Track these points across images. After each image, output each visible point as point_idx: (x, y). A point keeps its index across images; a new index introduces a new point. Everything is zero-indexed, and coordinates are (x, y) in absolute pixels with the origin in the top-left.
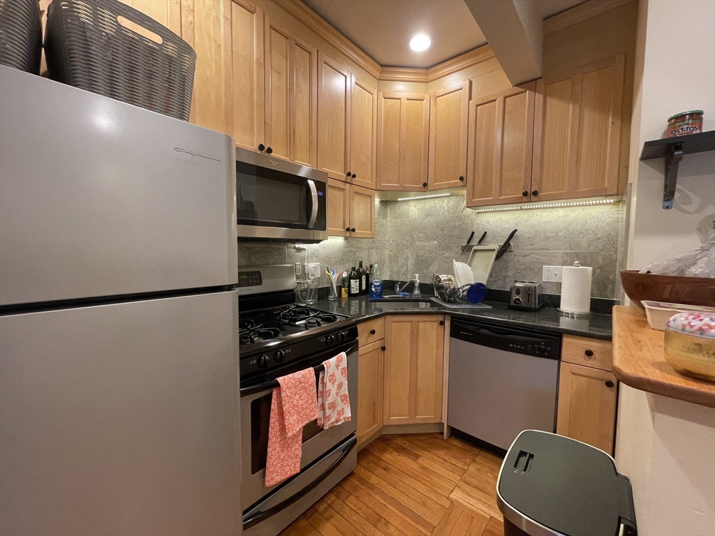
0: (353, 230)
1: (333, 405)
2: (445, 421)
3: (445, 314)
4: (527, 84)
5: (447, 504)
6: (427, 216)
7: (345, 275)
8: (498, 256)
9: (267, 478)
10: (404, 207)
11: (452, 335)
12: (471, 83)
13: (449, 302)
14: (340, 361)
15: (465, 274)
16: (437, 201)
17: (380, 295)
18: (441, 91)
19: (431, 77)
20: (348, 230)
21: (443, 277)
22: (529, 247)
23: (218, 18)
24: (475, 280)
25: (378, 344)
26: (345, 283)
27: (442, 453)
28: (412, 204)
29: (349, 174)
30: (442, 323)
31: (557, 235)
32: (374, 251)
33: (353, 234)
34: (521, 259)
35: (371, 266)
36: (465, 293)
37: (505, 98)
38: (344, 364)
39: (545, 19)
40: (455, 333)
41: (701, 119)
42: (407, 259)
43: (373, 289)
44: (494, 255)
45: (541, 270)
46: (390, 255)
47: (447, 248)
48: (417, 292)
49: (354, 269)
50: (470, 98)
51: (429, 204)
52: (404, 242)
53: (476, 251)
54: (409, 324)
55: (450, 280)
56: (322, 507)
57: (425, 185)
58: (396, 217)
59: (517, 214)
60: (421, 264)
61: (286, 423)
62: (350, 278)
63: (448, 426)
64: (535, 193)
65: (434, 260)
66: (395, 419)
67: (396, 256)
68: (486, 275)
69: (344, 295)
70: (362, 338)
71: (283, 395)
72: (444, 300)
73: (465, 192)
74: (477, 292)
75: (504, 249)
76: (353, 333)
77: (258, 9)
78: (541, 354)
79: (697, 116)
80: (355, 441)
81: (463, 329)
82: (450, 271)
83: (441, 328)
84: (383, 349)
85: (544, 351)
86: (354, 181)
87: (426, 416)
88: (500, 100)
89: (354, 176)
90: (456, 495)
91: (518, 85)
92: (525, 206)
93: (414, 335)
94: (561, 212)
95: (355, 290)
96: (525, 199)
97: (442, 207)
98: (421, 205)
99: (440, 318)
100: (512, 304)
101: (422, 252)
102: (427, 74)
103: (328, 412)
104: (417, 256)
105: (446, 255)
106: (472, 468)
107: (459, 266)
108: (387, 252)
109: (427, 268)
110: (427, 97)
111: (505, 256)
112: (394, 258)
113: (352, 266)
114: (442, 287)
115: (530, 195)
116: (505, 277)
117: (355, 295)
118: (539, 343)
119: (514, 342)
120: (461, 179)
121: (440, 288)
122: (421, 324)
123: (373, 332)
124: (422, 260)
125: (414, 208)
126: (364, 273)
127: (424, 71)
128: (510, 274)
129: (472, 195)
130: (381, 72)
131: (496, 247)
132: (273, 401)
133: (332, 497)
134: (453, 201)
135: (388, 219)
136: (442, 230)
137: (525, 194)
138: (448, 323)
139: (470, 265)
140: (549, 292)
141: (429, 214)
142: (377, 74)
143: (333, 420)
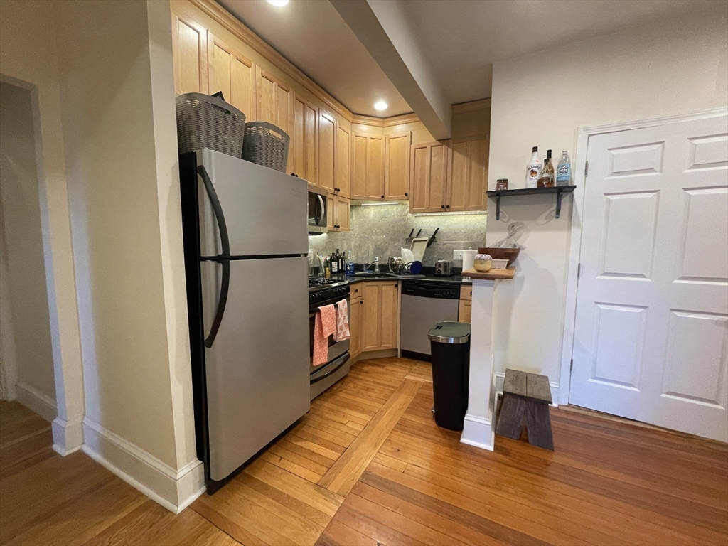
0: (338, 227)
1: (341, 328)
2: (398, 347)
3: (398, 280)
4: (443, 141)
5: (403, 380)
6: (382, 217)
7: (328, 259)
8: (428, 245)
9: (314, 361)
10: (366, 210)
11: (402, 293)
12: (411, 133)
13: (399, 274)
14: (344, 303)
15: (408, 256)
16: (389, 207)
17: (353, 272)
18: (393, 136)
19: (386, 124)
20: (335, 226)
21: (396, 258)
22: (446, 239)
23: (272, 98)
24: (415, 258)
25: (359, 299)
26: (328, 264)
27: (398, 364)
28: (372, 208)
29: (336, 189)
30: (396, 286)
31: (461, 232)
32: (344, 242)
33: (339, 229)
34: (441, 246)
35: (344, 253)
36: (409, 268)
37: (432, 147)
38: (346, 305)
39: (453, 105)
40: (404, 292)
41: (507, 183)
42: (368, 248)
43: (348, 268)
44: (426, 244)
45: (452, 253)
46: (356, 245)
47: (396, 240)
48: (377, 270)
49: (333, 254)
50: (411, 144)
51: (383, 209)
52: (366, 236)
53: (415, 241)
54: (376, 287)
55: (400, 260)
56: (335, 388)
57: (383, 197)
58: (360, 218)
59: (439, 218)
60: (379, 250)
61: (324, 331)
62: (331, 260)
63: (401, 350)
64: (448, 207)
65: (387, 248)
66: (369, 348)
67: (360, 246)
68: (422, 257)
69: (328, 273)
70: (351, 293)
71: (322, 316)
72: (397, 273)
73: (408, 202)
74: (416, 267)
75: (432, 240)
76: (348, 290)
77: (291, 89)
78: (450, 297)
79: (506, 181)
80: (349, 356)
81: (409, 288)
82: (399, 254)
83: (396, 289)
84: (362, 302)
85: (452, 295)
86: (339, 193)
87: (387, 344)
88: (429, 147)
89: (339, 190)
90: (408, 377)
91: (438, 141)
92: (443, 214)
93: (380, 293)
94: (463, 218)
95: (335, 270)
96: (443, 210)
97: (393, 212)
98: (377, 209)
99: (395, 283)
100: (436, 273)
101: (379, 243)
102: (384, 122)
103: (339, 331)
104: (376, 246)
105: (396, 244)
106: (415, 367)
107: (405, 251)
108: (353, 243)
109: (382, 253)
110: (384, 137)
111: (433, 244)
112: (359, 247)
113: (331, 252)
114: (395, 265)
115: (446, 208)
116: (433, 258)
117: (335, 273)
118: (449, 291)
119: (437, 292)
120: (406, 195)
121: (393, 265)
122: (384, 287)
123: (357, 291)
124: (379, 249)
125: (373, 212)
126: (340, 258)
127: (381, 120)
128: (435, 256)
129: (412, 206)
130: (354, 118)
131: (427, 238)
132: (316, 320)
133: (339, 385)
134: (400, 208)
135: (354, 219)
136: (393, 227)
137: (443, 207)
138: (400, 286)
139: (412, 250)
140: (456, 266)
141: (384, 216)
142: (351, 119)
143: (341, 337)
